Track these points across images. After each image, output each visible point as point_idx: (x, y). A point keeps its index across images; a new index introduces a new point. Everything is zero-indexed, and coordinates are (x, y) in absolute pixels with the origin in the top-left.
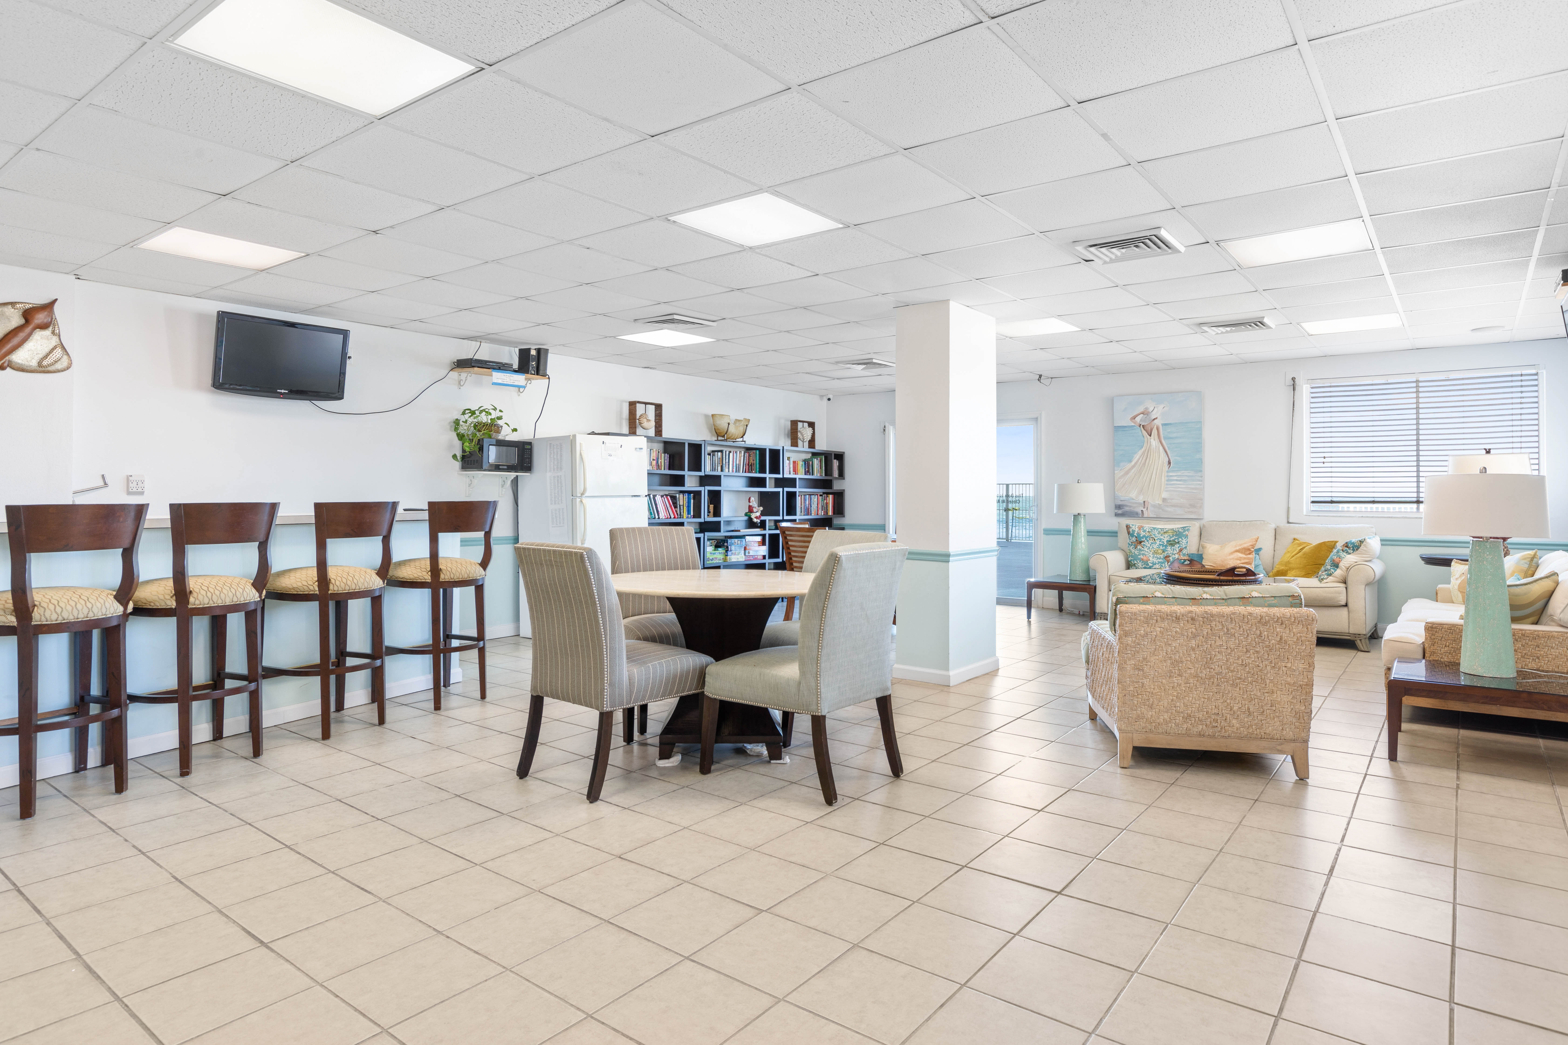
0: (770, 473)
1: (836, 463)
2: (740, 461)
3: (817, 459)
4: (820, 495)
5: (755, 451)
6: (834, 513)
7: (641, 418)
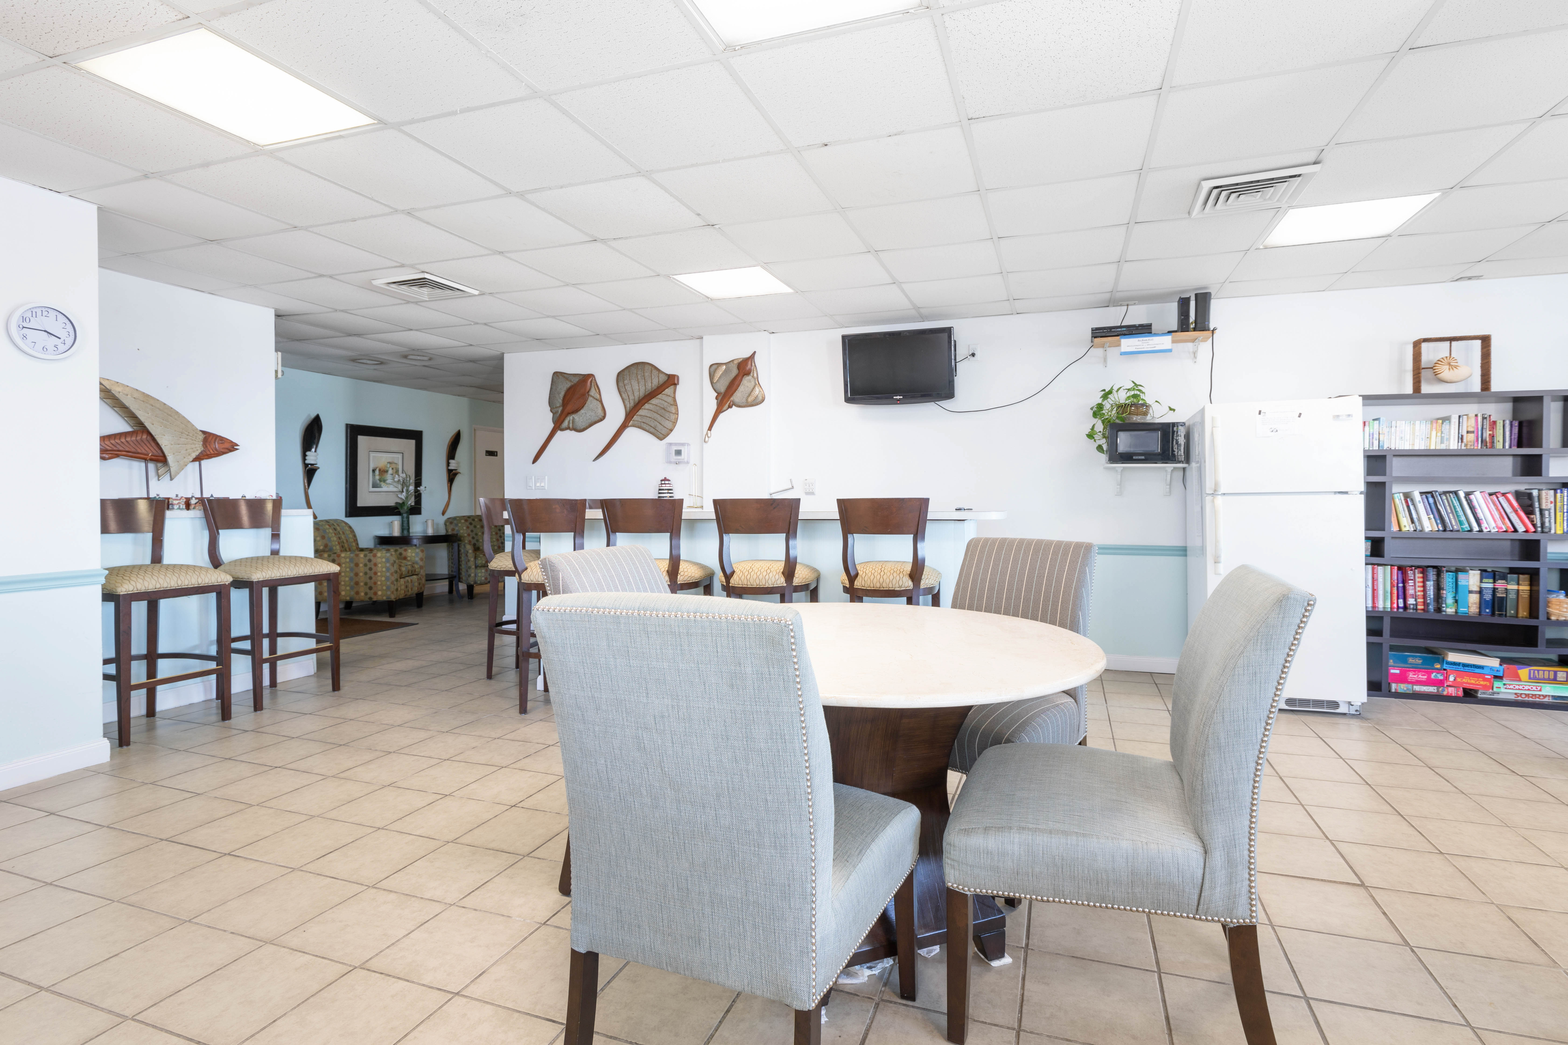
7: (1437, 365)
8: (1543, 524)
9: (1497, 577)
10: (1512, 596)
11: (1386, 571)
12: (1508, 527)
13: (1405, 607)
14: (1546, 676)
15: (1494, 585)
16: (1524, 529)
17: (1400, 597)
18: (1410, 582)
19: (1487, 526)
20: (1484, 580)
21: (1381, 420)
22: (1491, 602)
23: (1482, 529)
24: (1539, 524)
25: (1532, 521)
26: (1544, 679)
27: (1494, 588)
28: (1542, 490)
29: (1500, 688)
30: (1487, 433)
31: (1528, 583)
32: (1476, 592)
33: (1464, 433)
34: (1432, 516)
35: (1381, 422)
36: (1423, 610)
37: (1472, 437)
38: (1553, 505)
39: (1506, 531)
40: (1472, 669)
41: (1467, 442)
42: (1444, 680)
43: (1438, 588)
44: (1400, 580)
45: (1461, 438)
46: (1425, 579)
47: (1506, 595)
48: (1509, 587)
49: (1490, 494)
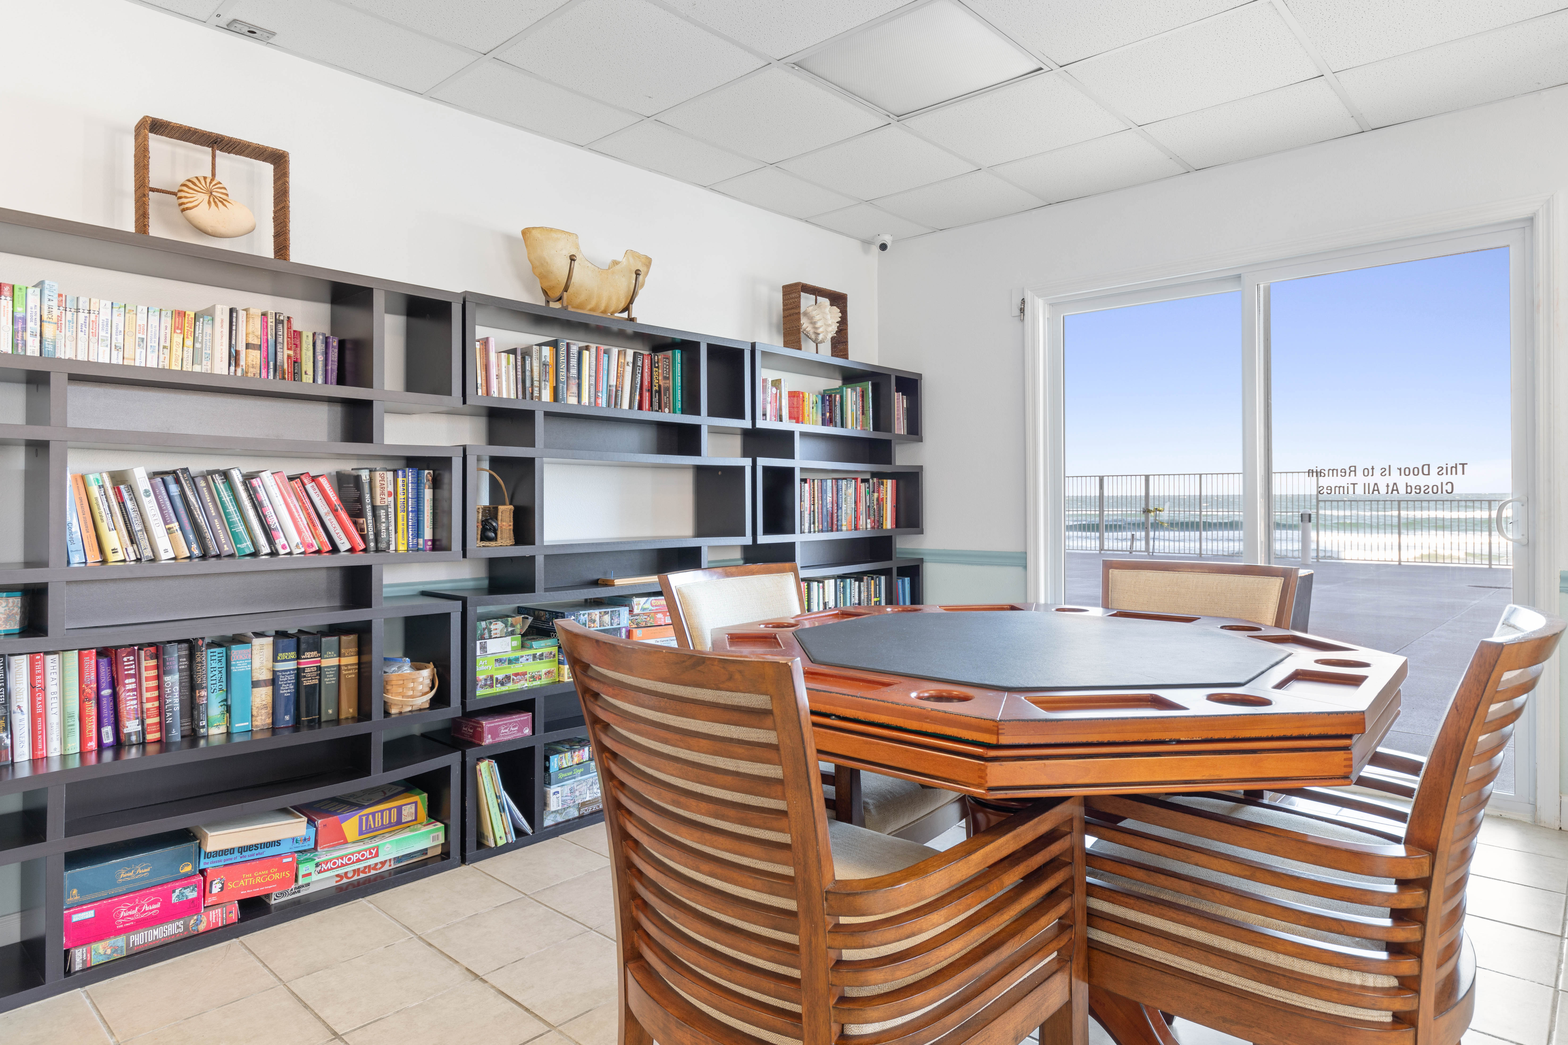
0: (711, 414)
1: (899, 402)
2: (620, 376)
3: (854, 390)
4: (863, 481)
5: (670, 353)
6: (898, 523)
7: (185, 188)
8: (377, 534)
9: (303, 646)
10: (329, 680)
11: (67, 665)
12: (321, 543)
13: (119, 745)
14: (386, 821)
15: (298, 664)
16: (348, 546)
17: (105, 720)
18: (127, 681)
19: (285, 543)
20: (282, 656)
21: (46, 286)
22: (292, 699)
23: (277, 550)
24: (371, 537)
25: (360, 530)
26: (383, 827)
27: (298, 669)
28: (375, 470)
29: (310, 874)
30: (284, 354)
31: (354, 650)
32: (264, 683)
33: (241, 347)
34: (175, 525)
35: (46, 292)
36: (159, 741)
37: (255, 356)
38: (391, 499)
39: (318, 552)
40: (259, 851)
41: (247, 365)
42: (197, 899)
43: (192, 686)
44: (105, 679)
45: (234, 358)
46: (161, 670)
47: (320, 680)
48: (325, 663)
49: (291, 479)
